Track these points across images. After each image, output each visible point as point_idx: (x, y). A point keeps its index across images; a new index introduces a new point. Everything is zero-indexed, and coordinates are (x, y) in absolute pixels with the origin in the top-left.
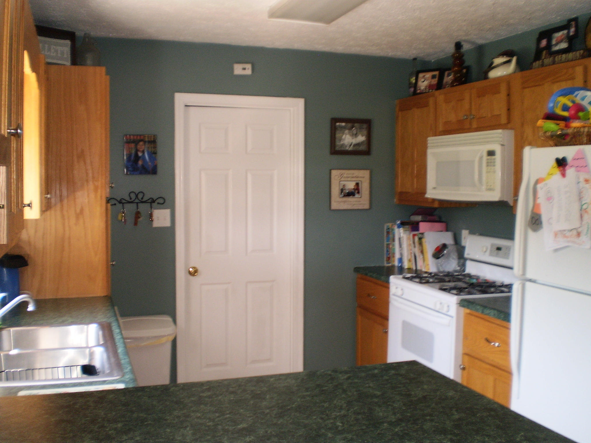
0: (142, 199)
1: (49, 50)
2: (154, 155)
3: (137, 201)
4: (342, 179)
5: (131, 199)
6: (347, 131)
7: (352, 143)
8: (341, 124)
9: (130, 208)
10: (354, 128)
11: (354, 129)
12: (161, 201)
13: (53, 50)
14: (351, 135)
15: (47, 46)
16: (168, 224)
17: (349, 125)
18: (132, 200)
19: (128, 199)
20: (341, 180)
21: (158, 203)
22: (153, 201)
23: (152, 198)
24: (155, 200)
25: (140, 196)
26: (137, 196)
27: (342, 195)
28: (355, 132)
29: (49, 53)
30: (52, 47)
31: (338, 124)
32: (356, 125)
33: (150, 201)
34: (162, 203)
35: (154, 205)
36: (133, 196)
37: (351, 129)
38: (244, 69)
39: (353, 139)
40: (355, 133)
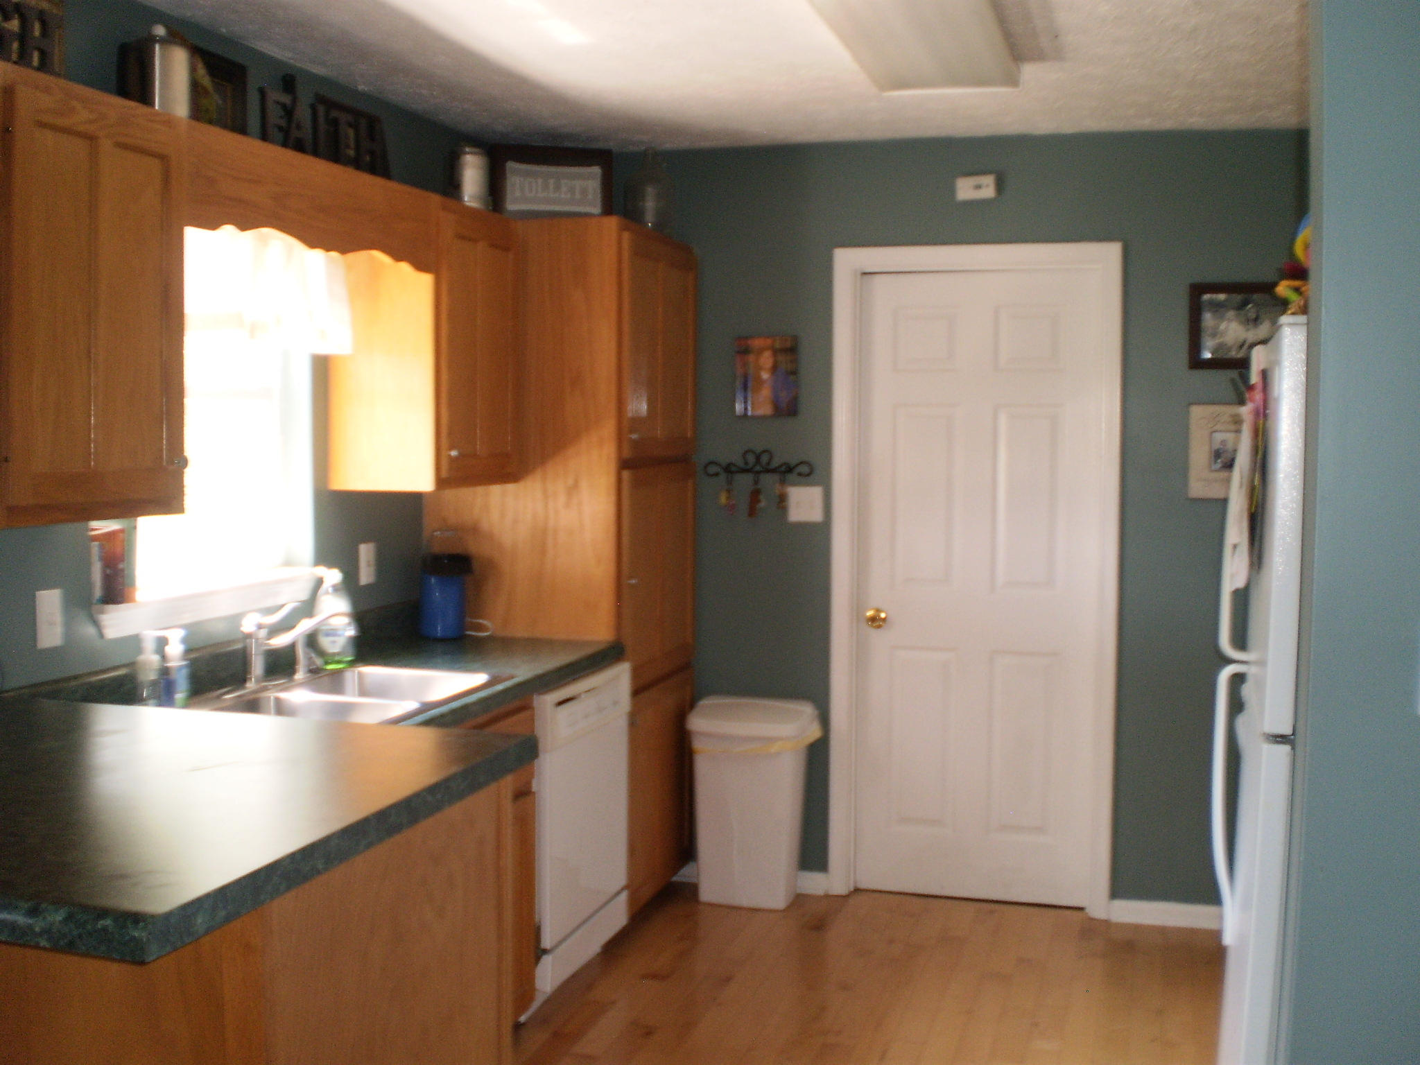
0: (768, 464)
1: (557, 188)
2: (792, 377)
3: (758, 468)
4: (1218, 427)
5: (746, 463)
6: (1231, 314)
7: (1245, 341)
8: (1214, 296)
9: (744, 482)
10: (1250, 306)
11: (1250, 308)
12: (804, 469)
13: (564, 189)
14: (1241, 323)
15: (551, 181)
16: (816, 516)
17: (1238, 298)
18: (750, 465)
19: (740, 463)
20: (1215, 428)
21: (800, 474)
22: (789, 469)
23: (785, 464)
24: (794, 468)
25: (765, 459)
26: (758, 458)
27: (1219, 465)
28: (1252, 315)
29: (557, 195)
30: (563, 182)
31: (1206, 297)
32: (1255, 296)
33: (783, 469)
34: (806, 473)
35: (790, 477)
36: (751, 459)
37: (1241, 306)
38: (978, 187)
39: (1248, 330)
40: (1254, 316)
